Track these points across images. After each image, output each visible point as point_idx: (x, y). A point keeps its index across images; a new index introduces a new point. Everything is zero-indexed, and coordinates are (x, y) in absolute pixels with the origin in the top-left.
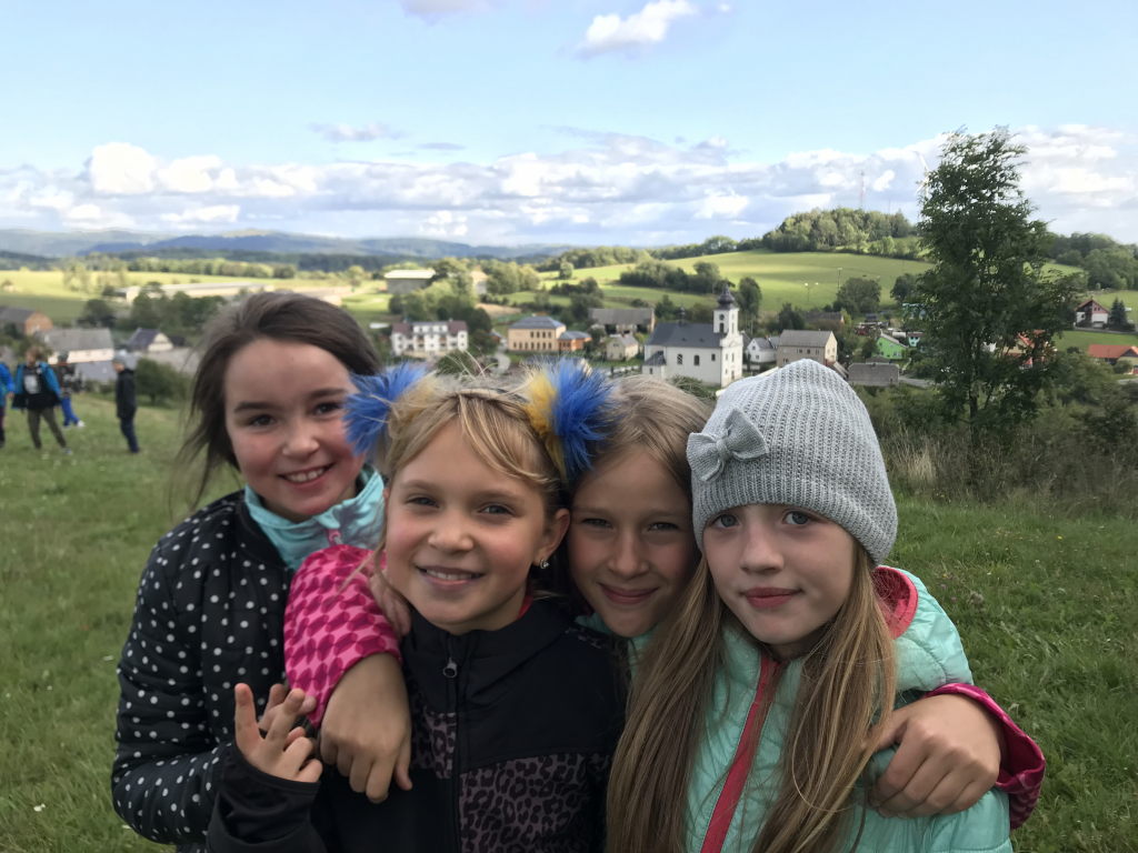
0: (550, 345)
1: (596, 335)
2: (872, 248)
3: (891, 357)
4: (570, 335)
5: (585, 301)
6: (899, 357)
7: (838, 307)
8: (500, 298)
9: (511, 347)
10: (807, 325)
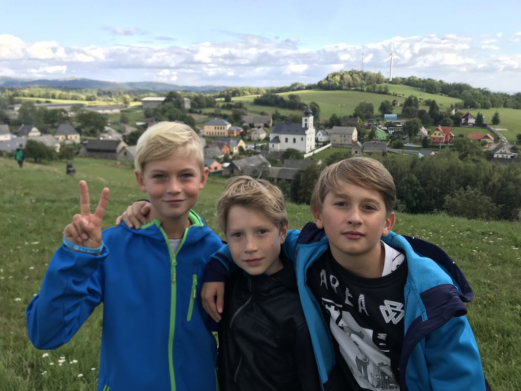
0: (224, 133)
1: (245, 128)
2: (368, 88)
3: (382, 139)
4: (234, 128)
5: (239, 112)
6: (385, 139)
7: (355, 116)
8: (198, 111)
9: (205, 134)
10: (343, 124)
